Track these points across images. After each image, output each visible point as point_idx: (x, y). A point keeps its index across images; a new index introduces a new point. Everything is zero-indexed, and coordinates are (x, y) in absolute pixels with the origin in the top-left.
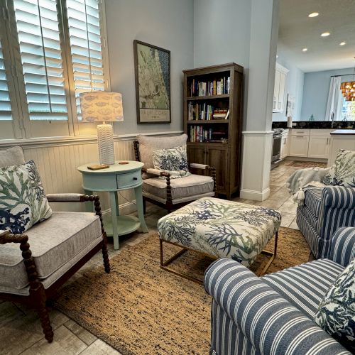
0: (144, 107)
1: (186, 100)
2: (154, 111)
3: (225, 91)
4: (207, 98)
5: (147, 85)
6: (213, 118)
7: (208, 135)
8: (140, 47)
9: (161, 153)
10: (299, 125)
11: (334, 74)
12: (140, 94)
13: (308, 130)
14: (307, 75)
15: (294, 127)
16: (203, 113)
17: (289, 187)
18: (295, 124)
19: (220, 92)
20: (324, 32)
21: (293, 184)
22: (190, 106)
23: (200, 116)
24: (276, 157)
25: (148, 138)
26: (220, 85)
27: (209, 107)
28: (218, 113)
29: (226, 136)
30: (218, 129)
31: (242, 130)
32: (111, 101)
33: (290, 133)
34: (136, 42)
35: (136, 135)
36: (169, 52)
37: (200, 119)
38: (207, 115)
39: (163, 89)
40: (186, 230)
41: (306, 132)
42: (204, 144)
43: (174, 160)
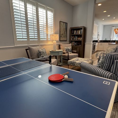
0: (61, 37)
1: (71, 35)
2: (63, 38)
3: (81, 33)
4: (76, 34)
5: (62, 31)
6: (77, 40)
7: (76, 44)
8: (61, 23)
9: (66, 48)
10: (101, 41)
11: (113, 26)
12: (61, 34)
13: (104, 43)
14: (104, 26)
15: (100, 42)
16: (75, 38)
17: (96, 56)
18: (100, 41)
19: (79, 33)
20: (109, 15)
21: (97, 55)
22: (72, 36)
23: (74, 39)
24: (94, 50)
25: (62, 44)
26: (80, 31)
27: (77, 37)
28: (79, 38)
29: (81, 44)
30: (79, 42)
31: (85, 43)
32: (57, 36)
33: (98, 44)
34: (60, 22)
35: (60, 43)
36: (67, 23)
37: (74, 40)
38: (76, 39)
39: (65, 32)
40: (74, 62)
41: (103, 43)
42: (75, 46)
43: (69, 50)
